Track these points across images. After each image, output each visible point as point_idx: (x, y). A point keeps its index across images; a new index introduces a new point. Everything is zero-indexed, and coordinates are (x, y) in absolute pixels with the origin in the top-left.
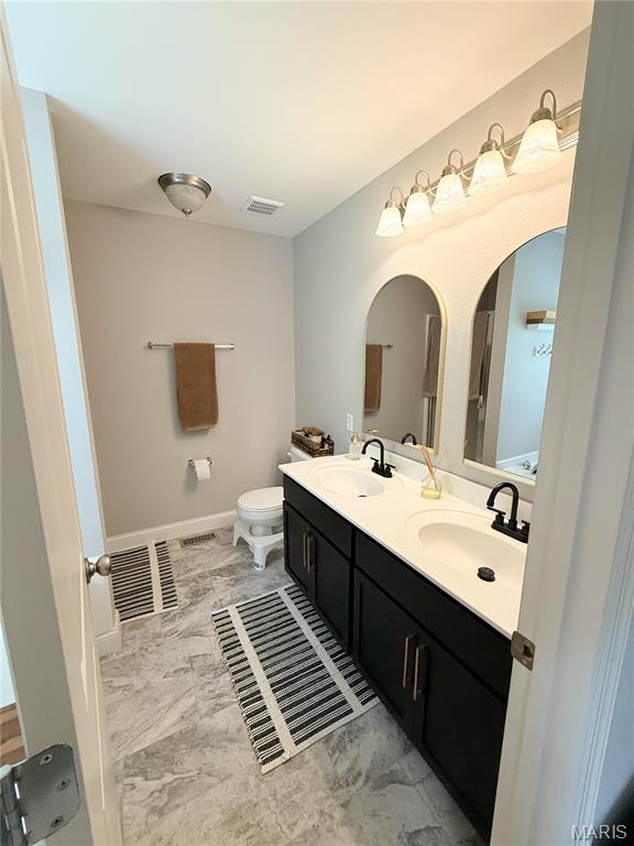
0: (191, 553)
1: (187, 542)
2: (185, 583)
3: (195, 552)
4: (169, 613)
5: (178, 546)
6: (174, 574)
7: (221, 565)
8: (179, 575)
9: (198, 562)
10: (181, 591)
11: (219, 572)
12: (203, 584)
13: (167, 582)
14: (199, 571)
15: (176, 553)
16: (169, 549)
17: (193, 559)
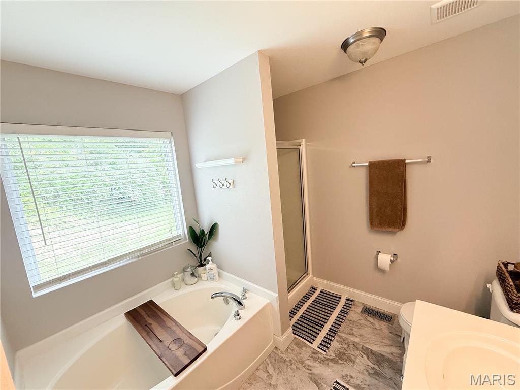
0: (363, 322)
1: (368, 311)
2: (343, 341)
3: (366, 323)
4: (317, 353)
5: (359, 310)
6: (342, 329)
7: (375, 348)
8: (343, 332)
9: (362, 332)
10: (335, 345)
11: (369, 353)
12: (352, 352)
13: (333, 331)
14: (357, 340)
15: (355, 314)
16: (353, 308)
17: (361, 326)
